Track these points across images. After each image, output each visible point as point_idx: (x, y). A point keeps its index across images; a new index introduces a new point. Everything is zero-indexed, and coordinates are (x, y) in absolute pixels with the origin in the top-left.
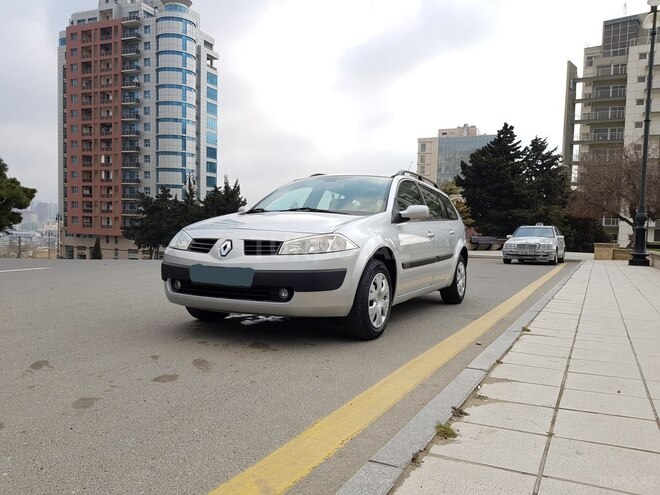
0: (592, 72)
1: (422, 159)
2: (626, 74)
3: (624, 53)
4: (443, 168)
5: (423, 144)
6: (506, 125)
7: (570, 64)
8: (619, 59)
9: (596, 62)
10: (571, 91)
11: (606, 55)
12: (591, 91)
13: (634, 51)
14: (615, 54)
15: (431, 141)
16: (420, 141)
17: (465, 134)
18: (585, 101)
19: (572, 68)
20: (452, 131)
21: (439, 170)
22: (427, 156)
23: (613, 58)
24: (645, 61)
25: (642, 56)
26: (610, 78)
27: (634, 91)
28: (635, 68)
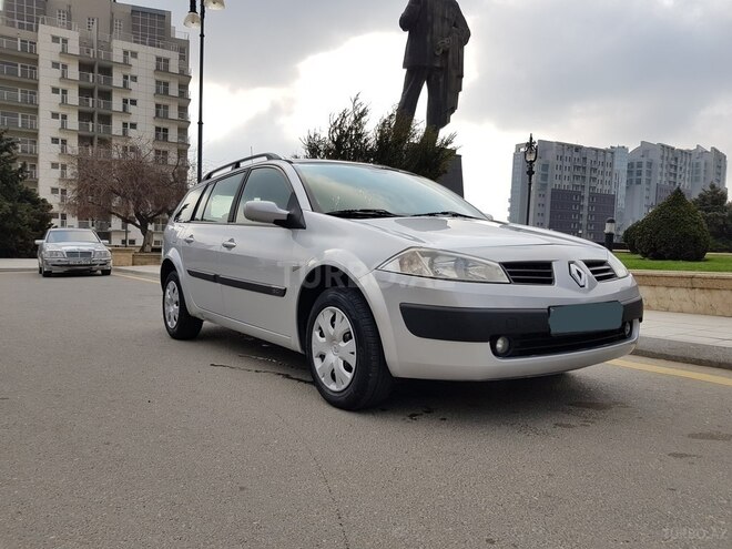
2: (36, 55)
3: (33, 28)
8: (26, 35)
11: (10, 24)
13: (45, 32)
14: (21, 26)
23: (19, 31)
24: (59, 47)
25: (55, 39)
26: (17, 54)
27: (47, 77)
28: (47, 52)
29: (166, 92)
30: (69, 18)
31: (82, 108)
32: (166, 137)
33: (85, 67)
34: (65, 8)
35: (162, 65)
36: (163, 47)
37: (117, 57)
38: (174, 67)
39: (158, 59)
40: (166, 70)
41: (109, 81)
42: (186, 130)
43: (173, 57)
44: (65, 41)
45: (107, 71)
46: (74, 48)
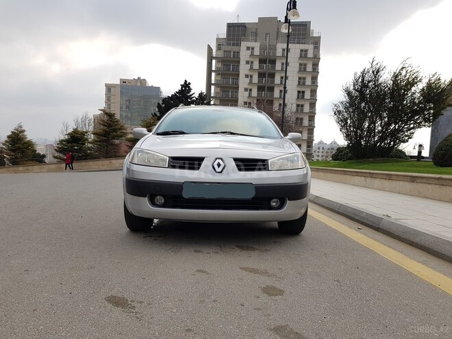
0: (221, 54)
1: (108, 99)
2: (239, 58)
3: (239, 45)
4: (124, 107)
5: (109, 88)
6: (186, 81)
7: (209, 46)
8: (235, 48)
9: (222, 47)
10: (210, 64)
11: (229, 44)
12: (220, 66)
13: (244, 45)
14: (234, 44)
15: (114, 86)
16: (106, 85)
17: (139, 84)
18: (218, 72)
19: (210, 49)
20: (130, 81)
21: (121, 108)
22: (112, 97)
23: (232, 47)
24: (249, 52)
25: (248, 48)
26: (231, 59)
27: (244, 69)
28: (244, 55)
29: (305, 70)
30: (256, 36)
31: (260, 84)
32: (303, 96)
33: (262, 61)
34: (254, 31)
35: (304, 54)
36: (304, 43)
37: (279, 53)
38: (310, 54)
39: (302, 51)
40: (306, 56)
41: (274, 68)
42: (316, 90)
43: (310, 48)
44: (253, 48)
45: (273, 62)
46: (257, 52)
